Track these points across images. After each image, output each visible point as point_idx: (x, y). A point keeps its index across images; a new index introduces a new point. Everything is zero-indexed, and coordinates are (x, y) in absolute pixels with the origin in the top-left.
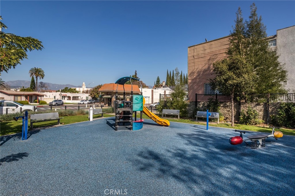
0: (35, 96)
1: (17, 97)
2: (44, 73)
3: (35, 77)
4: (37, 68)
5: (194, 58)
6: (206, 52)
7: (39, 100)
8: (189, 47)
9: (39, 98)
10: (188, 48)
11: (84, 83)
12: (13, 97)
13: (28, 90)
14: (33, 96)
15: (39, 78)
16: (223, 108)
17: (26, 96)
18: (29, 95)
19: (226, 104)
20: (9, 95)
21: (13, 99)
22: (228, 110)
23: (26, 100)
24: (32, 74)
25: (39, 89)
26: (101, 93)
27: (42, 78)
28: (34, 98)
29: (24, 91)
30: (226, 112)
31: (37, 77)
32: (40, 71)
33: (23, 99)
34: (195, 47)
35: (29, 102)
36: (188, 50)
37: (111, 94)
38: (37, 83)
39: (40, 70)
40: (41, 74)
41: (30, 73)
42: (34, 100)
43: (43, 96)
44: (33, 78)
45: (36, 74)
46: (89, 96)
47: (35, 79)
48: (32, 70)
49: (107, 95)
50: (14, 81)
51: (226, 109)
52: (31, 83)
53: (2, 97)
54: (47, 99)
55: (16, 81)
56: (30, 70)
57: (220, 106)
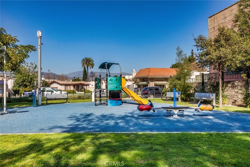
0: (81, 85)
1: (67, 87)
2: (94, 63)
3: (86, 66)
4: (87, 58)
5: (214, 29)
6: (227, 20)
7: (84, 90)
8: (209, 17)
9: (85, 87)
10: (209, 19)
11: (134, 70)
12: (64, 86)
13: (78, 80)
14: (79, 85)
15: (89, 67)
16: (231, 88)
17: (74, 85)
18: (76, 84)
19: (234, 84)
20: (61, 85)
21: (64, 89)
22: (236, 90)
23: (74, 89)
24: (84, 64)
25: (90, 79)
26: (138, 79)
27: (92, 67)
28: (80, 87)
29: (75, 81)
30: (234, 93)
31: (87, 67)
32: (90, 61)
33: (72, 88)
34: (216, 16)
35: (76, 91)
36: (209, 21)
37: (147, 81)
38: (88, 72)
39: (90, 59)
40: (91, 64)
41: (82, 64)
42: (81, 89)
43: (88, 85)
44: (85, 68)
45: (87, 64)
46: (134, 84)
47: (86, 69)
48: (83, 60)
49: (144, 81)
50: (75, 73)
51: (234, 90)
52: (84, 73)
53: (56, 87)
54: (92, 88)
55: (76, 72)
56: (82, 61)
57: (228, 86)
